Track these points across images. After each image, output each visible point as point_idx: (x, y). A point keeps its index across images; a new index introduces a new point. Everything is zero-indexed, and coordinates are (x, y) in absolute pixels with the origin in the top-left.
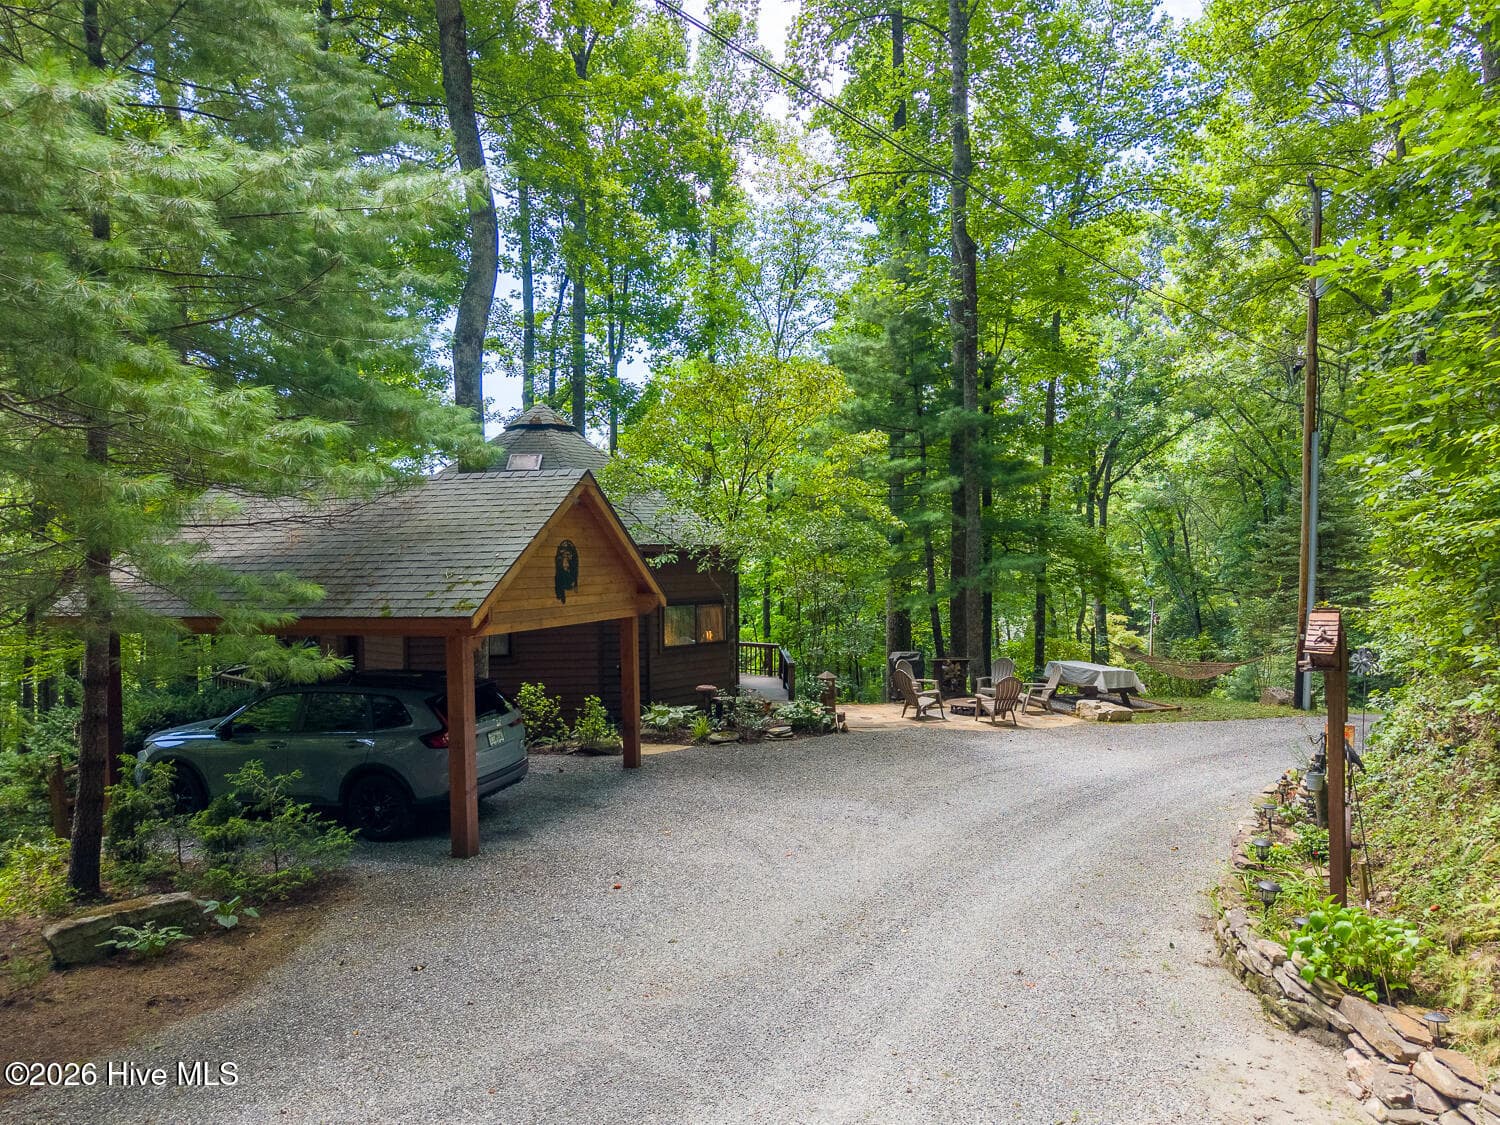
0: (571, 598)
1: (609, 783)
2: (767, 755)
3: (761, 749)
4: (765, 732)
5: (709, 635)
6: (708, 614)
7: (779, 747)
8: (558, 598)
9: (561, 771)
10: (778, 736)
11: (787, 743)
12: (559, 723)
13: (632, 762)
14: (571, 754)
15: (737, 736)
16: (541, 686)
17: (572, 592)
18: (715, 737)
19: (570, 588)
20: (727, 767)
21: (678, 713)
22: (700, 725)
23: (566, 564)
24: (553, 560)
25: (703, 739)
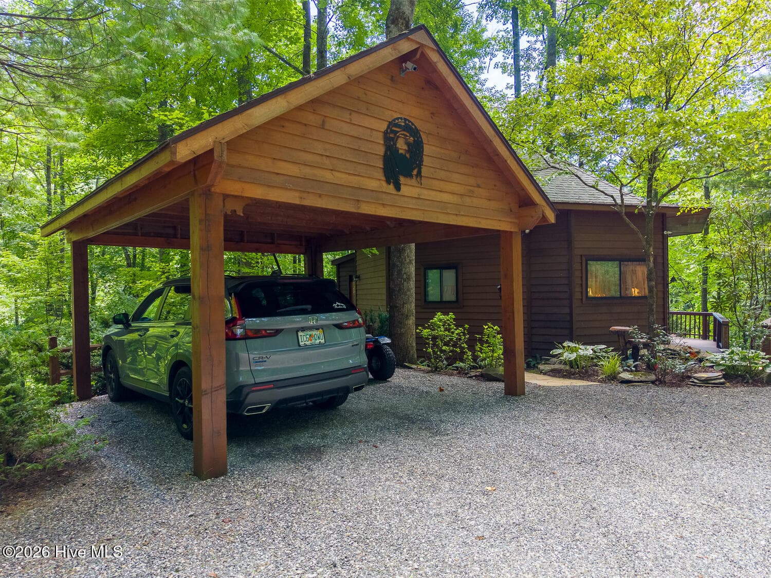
0: (409, 188)
1: (478, 406)
2: (687, 400)
3: (680, 393)
4: (690, 377)
5: (635, 292)
6: (634, 272)
7: (704, 394)
8: (388, 182)
9: (441, 390)
10: (706, 382)
11: (717, 390)
12: (464, 348)
13: (514, 390)
14: (471, 377)
15: (653, 377)
16: (451, 315)
17: (413, 182)
18: (626, 376)
19: (409, 175)
20: (630, 408)
21: (587, 351)
22: (611, 362)
23: (401, 146)
24: (381, 135)
25: (612, 377)
